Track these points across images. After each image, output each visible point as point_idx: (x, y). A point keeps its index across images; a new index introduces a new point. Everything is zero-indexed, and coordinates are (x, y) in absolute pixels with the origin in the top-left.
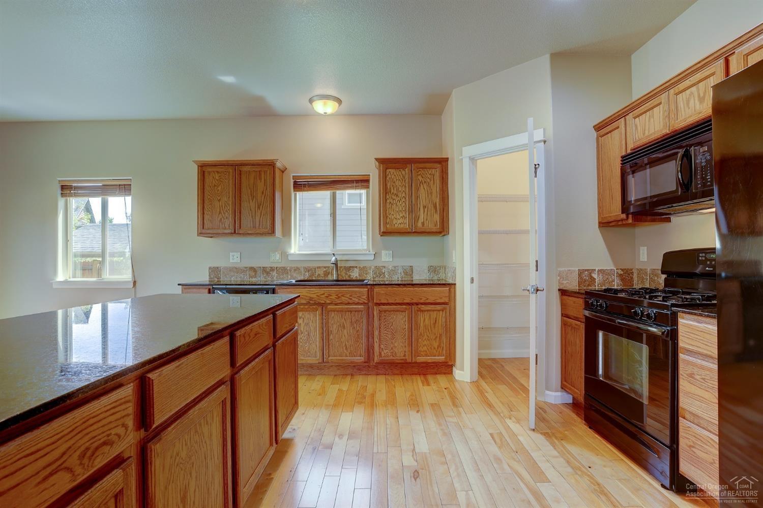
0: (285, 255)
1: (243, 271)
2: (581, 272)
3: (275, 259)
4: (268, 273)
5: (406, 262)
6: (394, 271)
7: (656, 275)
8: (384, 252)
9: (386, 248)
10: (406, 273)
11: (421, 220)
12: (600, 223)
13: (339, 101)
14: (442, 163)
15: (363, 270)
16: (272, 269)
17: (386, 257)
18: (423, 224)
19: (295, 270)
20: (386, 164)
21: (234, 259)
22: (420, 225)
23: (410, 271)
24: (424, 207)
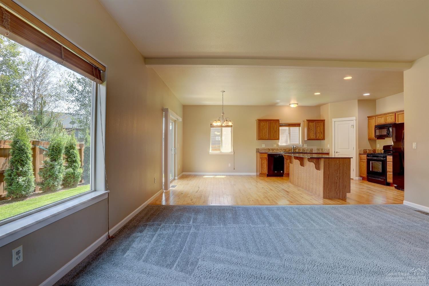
0: (278, 145)
1: (266, 150)
2: (364, 150)
3: (275, 146)
4: (273, 150)
5: (311, 147)
6: (308, 150)
7: (382, 151)
8: (305, 145)
9: (305, 144)
10: (311, 150)
11: (318, 136)
12: (368, 139)
13: (298, 104)
14: (323, 121)
15: (299, 149)
16: (274, 149)
17: (305, 146)
18: (318, 137)
19: (281, 150)
20: (309, 121)
21: (263, 146)
22: (317, 137)
23: (312, 150)
24: (319, 133)
